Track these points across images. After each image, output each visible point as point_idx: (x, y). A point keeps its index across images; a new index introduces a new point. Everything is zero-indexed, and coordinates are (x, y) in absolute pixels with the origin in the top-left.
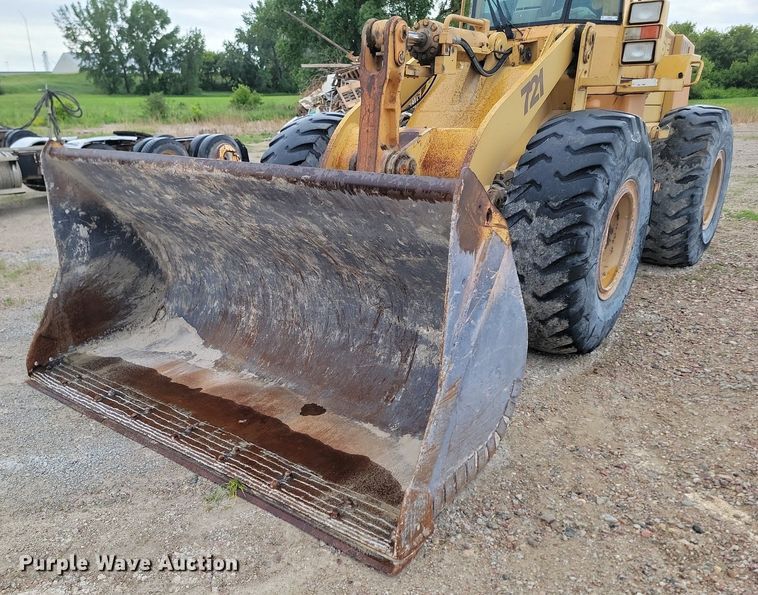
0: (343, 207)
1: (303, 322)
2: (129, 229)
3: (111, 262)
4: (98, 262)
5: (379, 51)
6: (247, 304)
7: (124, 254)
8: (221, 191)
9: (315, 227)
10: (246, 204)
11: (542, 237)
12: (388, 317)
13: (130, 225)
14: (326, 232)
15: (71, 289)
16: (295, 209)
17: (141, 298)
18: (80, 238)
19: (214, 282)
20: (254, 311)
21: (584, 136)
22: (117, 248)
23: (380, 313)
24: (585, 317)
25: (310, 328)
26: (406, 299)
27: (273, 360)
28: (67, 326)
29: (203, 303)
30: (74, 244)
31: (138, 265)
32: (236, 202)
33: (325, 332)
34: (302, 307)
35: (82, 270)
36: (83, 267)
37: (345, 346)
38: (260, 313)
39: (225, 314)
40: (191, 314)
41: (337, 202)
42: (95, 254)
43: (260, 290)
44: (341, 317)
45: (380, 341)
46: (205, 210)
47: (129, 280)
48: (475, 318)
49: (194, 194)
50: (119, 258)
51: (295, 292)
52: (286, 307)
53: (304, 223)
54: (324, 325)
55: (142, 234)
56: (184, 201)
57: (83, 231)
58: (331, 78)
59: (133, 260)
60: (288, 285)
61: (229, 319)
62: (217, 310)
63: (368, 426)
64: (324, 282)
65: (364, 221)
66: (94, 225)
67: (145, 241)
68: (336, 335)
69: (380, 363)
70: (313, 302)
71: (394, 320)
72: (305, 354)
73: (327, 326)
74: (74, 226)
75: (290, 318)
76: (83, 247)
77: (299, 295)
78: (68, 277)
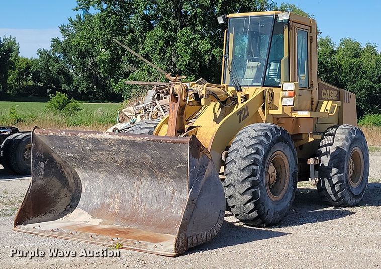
0: (158, 147)
1: (141, 202)
2: (59, 165)
3: (51, 180)
4: (46, 179)
5: (177, 95)
6: (114, 198)
7: (56, 177)
8: (114, 144)
9: (148, 156)
10: (122, 148)
11: (239, 169)
12: (177, 195)
13: (60, 164)
14: (152, 158)
15: (35, 190)
16: (142, 149)
17: (61, 198)
18: (41, 168)
19: (98, 190)
20: (118, 201)
21: (255, 133)
22: (54, 173)
23: (174, 193)
24: (262, 203)
25: (144, 204)
26: (183, 186)
27: (127, 220)
28: (31, 207)
29: (90, 201)
30: (39, 169)
31: (61, 183)
32: (119, 148)
33: (151, 206)
34: (141, 196)
35: (40, 182)
36: (40, 180)
37: (159, 210)
38: (120, 201)
39: (103, 204)
40: (85, 206)
41: (156, 145)
42: (45, 175)
43: (121, 190)
44: (158, 198)
45: (174, 205)
46: (104, 153)
47: (57, 189)
48: (200, 179)
49: (101, 146)
50: (54, 178)
51: (137, 189)
52: (133, 197)
53: (144, 155)
54: (150, 202)
55: (64, 168)
56: (95, 149)
57: (43, 165)
58: (152, 93)
59: (59, 180)
60: (135, 186)
61: (105, 206)
62: (99, 203)
63: (168, 235)
64: (151, 182)
65: (165, 152)
66: (46, 162)
67: (65, 172)
68: (156, 206)
69: (174, 215)
70: (145, 193)
71: (180, 195)
72: (142, 215)
73: (152, 203)
74: (39, 162)
75: (135, 202)
76: (41, 172)
77: (139, 190)
78: (34, 185)
